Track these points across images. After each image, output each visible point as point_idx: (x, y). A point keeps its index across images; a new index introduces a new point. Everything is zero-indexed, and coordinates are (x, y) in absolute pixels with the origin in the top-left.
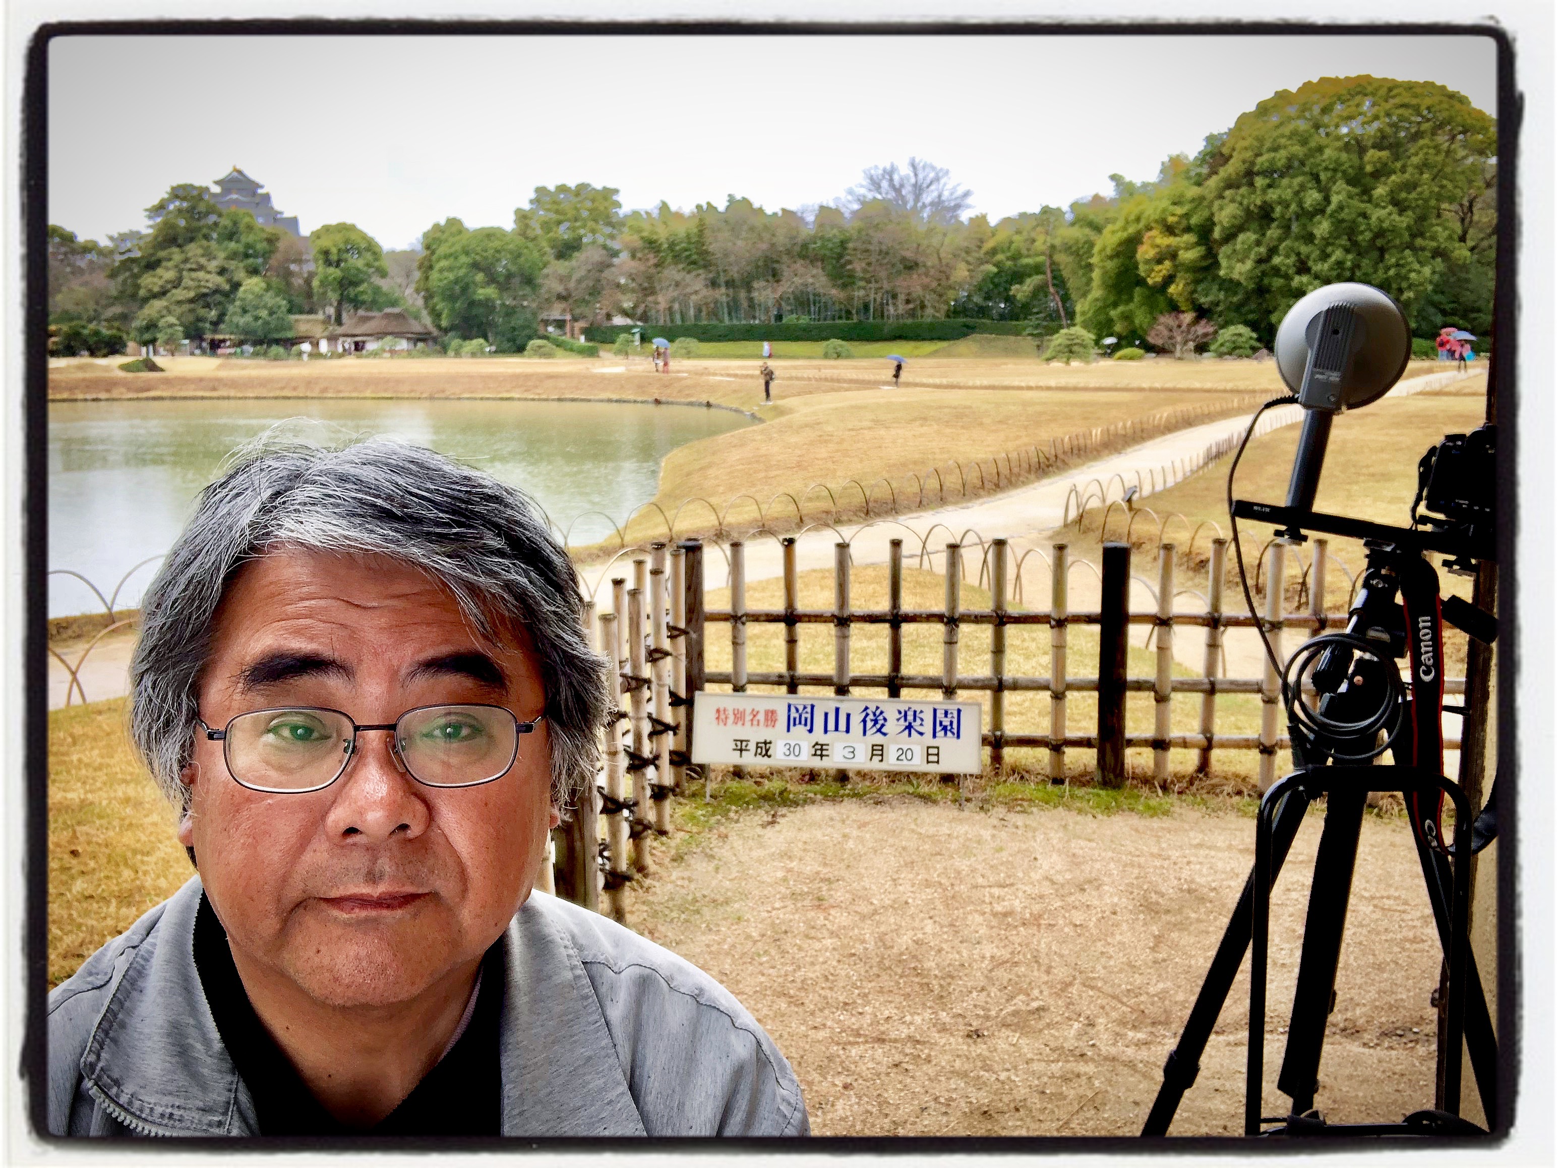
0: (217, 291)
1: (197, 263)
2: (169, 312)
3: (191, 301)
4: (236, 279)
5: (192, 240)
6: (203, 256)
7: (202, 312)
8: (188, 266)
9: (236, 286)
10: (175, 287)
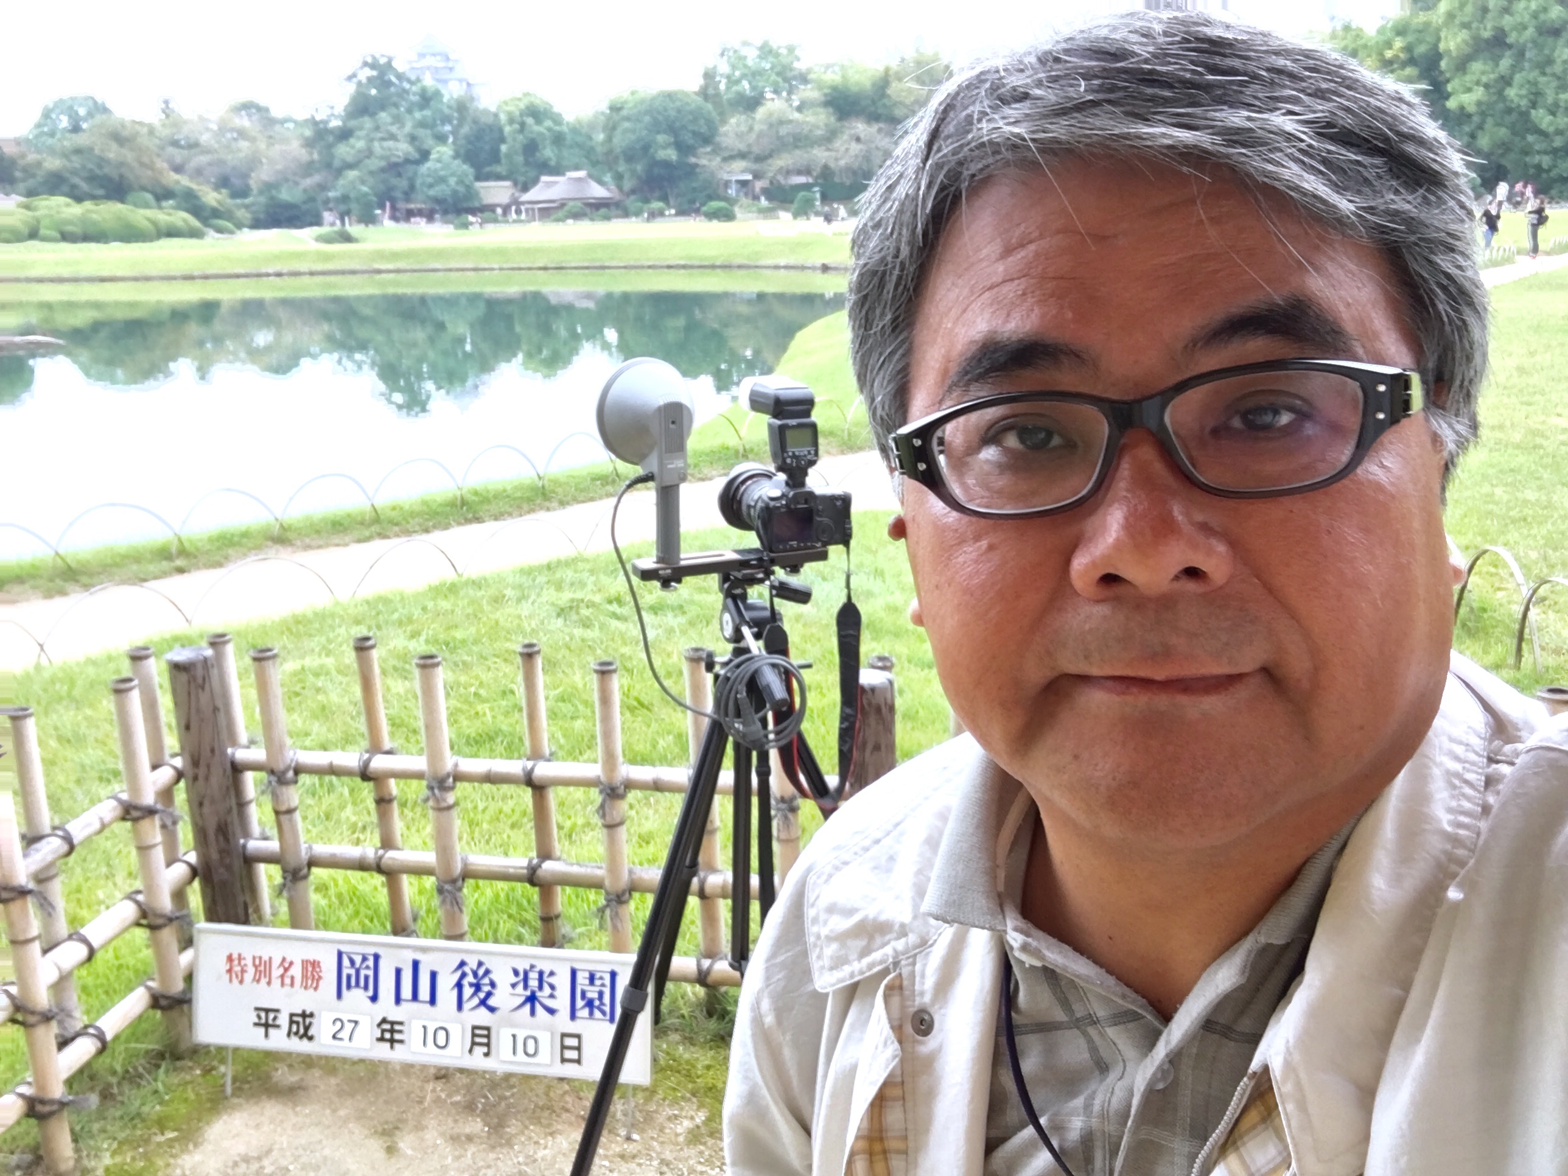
0: (408, 161)
1: (388, 132)
2: (363, 182)
3: (383, 170)
4: (425, 147)
5: (383, 108)
6: (392, 124)
7: (394, 181)
8: (380, 135)
9: (425, 155)
10: (368, 157)
